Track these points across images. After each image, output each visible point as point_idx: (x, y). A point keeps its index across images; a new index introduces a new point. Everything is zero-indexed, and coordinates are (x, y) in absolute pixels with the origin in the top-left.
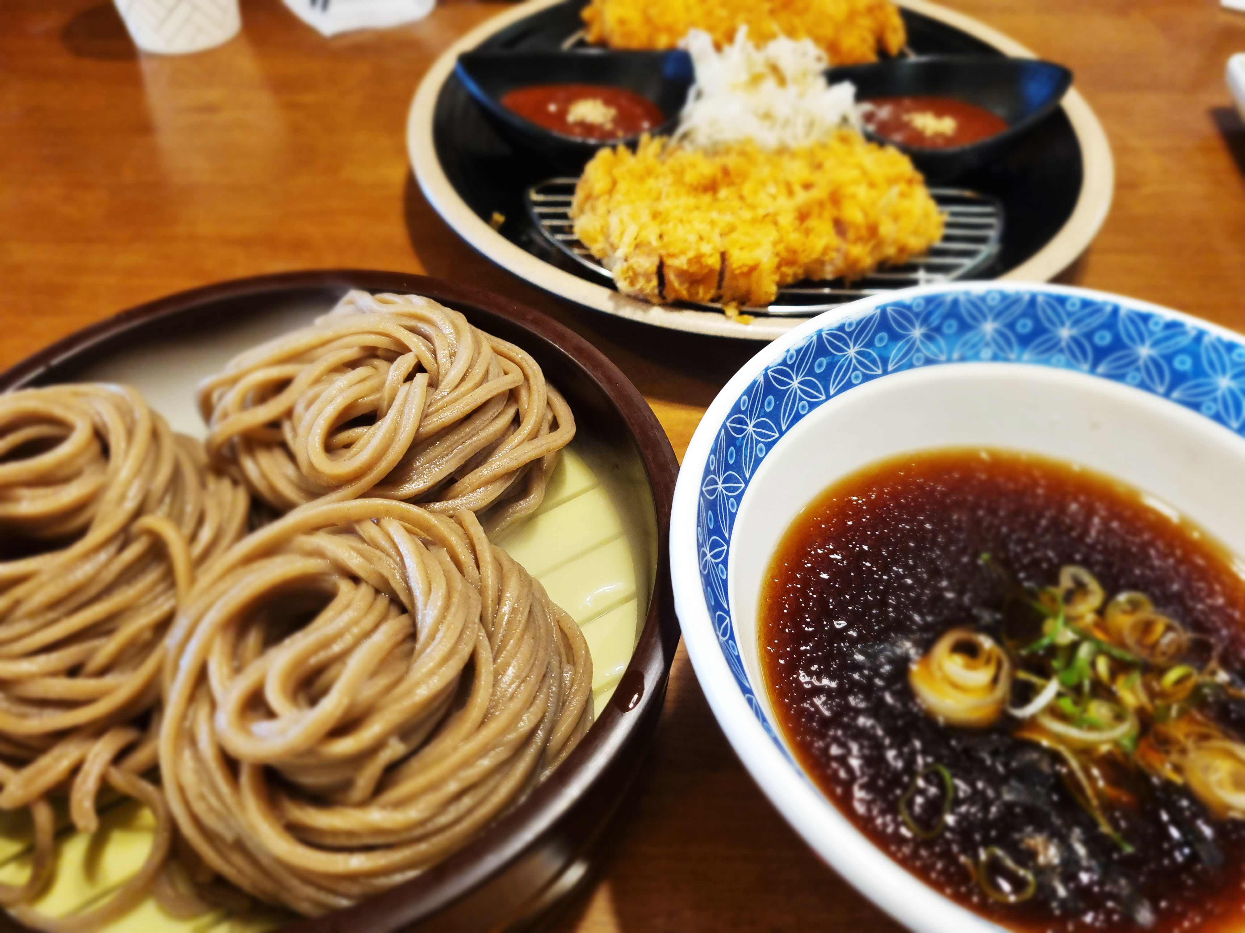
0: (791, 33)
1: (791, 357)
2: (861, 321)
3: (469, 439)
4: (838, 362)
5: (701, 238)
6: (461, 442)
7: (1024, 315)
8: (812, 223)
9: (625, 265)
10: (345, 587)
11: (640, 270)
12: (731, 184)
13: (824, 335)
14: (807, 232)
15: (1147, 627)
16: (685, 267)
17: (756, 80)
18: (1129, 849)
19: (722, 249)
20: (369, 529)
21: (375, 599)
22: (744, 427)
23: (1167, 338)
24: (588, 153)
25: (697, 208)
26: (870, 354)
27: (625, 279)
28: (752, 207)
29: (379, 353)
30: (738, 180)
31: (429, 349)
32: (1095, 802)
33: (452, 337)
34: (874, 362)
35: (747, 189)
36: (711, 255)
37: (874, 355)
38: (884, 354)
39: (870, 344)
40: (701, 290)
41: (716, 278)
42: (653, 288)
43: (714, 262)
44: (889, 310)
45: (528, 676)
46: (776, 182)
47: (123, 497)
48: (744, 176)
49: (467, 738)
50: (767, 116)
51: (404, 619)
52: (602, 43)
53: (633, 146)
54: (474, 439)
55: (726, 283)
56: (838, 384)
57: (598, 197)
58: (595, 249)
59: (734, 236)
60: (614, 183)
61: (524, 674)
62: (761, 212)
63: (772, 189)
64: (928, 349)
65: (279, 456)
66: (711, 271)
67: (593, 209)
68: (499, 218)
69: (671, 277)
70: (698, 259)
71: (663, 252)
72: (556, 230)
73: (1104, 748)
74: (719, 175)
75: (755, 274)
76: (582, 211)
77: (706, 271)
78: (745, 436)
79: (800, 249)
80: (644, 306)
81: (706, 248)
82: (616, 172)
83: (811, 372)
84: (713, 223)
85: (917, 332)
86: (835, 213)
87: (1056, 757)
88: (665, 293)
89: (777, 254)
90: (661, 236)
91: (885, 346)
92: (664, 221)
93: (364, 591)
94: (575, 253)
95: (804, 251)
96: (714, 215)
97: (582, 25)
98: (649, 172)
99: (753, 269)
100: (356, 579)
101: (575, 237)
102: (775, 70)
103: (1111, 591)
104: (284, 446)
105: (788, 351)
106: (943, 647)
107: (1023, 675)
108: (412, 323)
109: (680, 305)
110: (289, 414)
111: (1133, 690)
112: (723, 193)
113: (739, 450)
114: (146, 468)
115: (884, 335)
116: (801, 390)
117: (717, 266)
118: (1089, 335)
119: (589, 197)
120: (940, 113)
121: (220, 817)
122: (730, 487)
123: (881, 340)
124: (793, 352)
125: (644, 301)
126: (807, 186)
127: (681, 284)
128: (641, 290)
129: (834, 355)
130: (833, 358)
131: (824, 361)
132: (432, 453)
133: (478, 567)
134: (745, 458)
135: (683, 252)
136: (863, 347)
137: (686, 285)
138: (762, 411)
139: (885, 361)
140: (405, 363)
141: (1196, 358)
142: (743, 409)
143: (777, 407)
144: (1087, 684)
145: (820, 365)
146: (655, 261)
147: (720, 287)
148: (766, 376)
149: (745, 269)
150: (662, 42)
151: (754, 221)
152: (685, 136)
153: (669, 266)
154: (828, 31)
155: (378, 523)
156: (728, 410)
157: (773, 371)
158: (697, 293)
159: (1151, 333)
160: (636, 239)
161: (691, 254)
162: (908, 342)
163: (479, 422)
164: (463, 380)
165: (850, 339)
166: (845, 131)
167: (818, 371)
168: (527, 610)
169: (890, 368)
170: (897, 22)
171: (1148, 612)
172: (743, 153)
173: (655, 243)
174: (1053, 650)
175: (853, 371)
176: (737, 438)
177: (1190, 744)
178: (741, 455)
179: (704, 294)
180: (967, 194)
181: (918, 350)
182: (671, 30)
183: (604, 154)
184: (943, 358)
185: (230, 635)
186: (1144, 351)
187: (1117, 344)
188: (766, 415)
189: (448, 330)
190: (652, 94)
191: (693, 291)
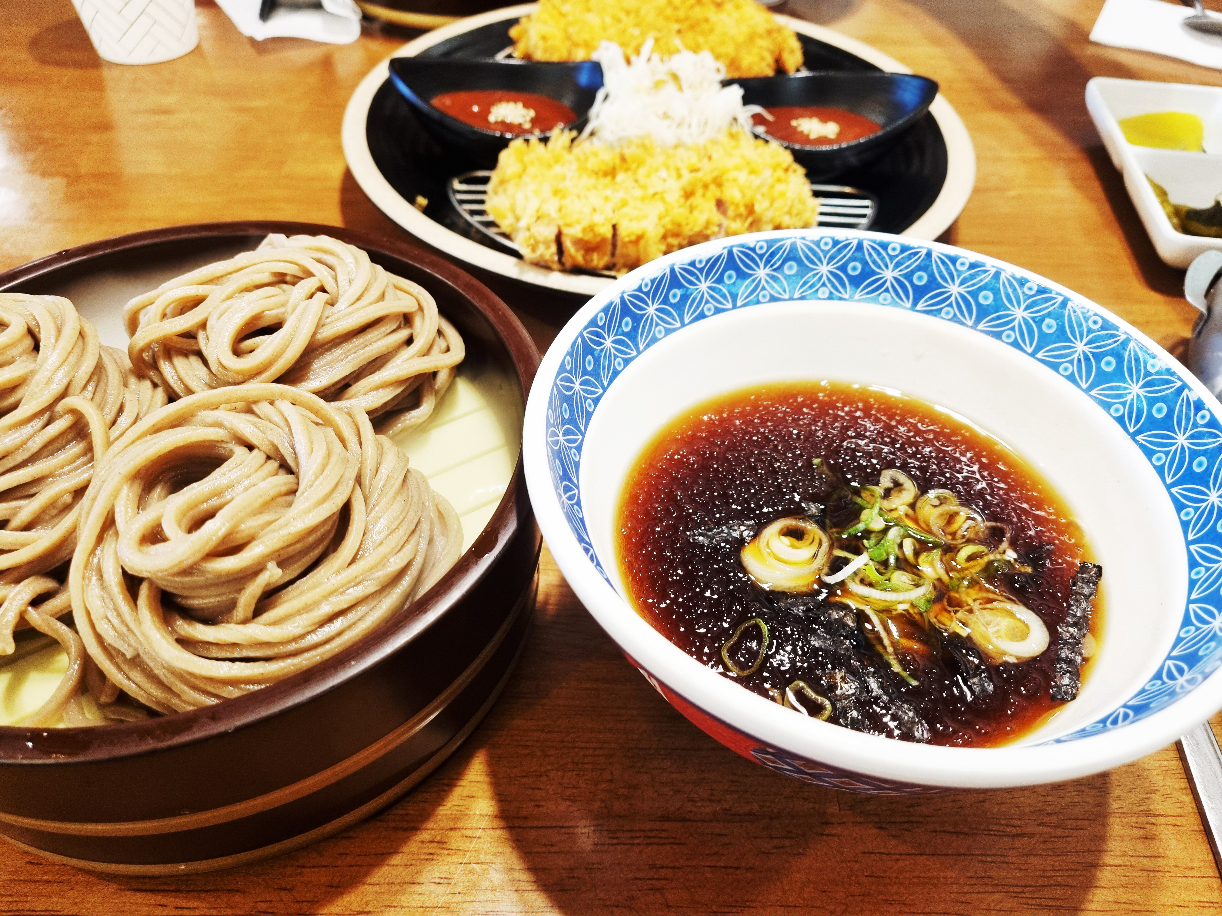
0: (696, 49)
1: (646, 285)
2: (710, 259)
3: (363, 348)
4: (691, 294)
5: (595, 210)
6: (354, 350)
7: (853, 259)
8: (697, 200)
9: (528, 234)
10: (240, 451)
11: (540, 238)
12: (627, 170)
13: (677, 269)
14: (691, 209)
15: (951, 518)
16: (580, 235)
17: (658, 85)
18: (915, 683)
19: (614, 222)
20: (263, 408)
21: (266, 462)
22: (602, 341)
23: (972, 277)
24: (504, 143)
25: (595, 188)
26: (720, 290)
27: (528, 246)
28: (644, 187)
29: (288, 278)
30: (634, 166)
31: (332, 276)
32: (890, 649)
33: (352, 266)
34: (724, 296)
35: (641, 173)
36: (603, 225)
37: (724, 290)
38: (733, 290)
39: (720, 280)
40: (595, 257)
41: (609, 248)
42: (552, 254)
43: (608, 233)
44: (735, 250)
45: (397, 528)
46: (667, 167)
47: (49, 381)
48: (640, 163)
49: (338, 572)
50: (666, 116)
51: (291, 477)
52: (527, 57)
53: (545, 140)
54: (368, 348)
55: (618, 251)
56: (692, 314)
57: (508, 181)
58: (505, 227)
59: (625, 210)
60: (524, 169)
61: (394, 527)
62: (651, 191)
63: (664, 174)
64: (773, 288)
65: (194, 361)
66: (604, 240)
67: (505, 191)
68: (422, 201)
69: (568, 244)
70: (591, 228)
71: (561, 223)
72: (473, 213)
73: (901, 608)
74: (618, 161)
75: (642, 243)
76: (496, 193)
77: (598, 239)
78: (603, 349)
79: (684, 222)
80: (545, 272)
81: (598, 219)
82: (526, 159)
83: (665, 301)
84: (607, 199)
85: (762, 273)
86: (718, 194)
87: (861, 617)
88: (564, 259)
89: (664, 226)
90: (560, 210)
91: (734, 283)
92: (564, 197)
93: (257, 456)
94: (491, 232)
95: (687, 224)
96: (608, 192)
97: (511, 42)
98: (557, 160)
99: (639, 239)
100: (251, 447)
101: (490, 218)
102: (675, 77)
103: (923, 489)
104: (199, 354)
105: (643, 280)
106: (772, 531)
107: (839, 553)
108: (319, 255)
109: (577, 270)
110: (203, 326)
111: (932, 564)
112: (621, 177)
113: (597, 361)
114: (72, 359)
115: (733, 273)
116: (657, 316)
117: (609, 234)
118: (909, 276)
119: (502, 182)
120: (824, 119)
121: (121, 635)
122: (588, 390)
123: (730, 277)
124: (648, 281)
125: (544, 266)
126: (695, 170)
127: (577, 250)
128: (542, 256)
129: (687, 288)
130: (687, 291)
131: (678, 292)
132: (328, 357)
133: (361, 444)
134: (604, 369)
135: (578, 222)
136: (713, 282)
137: (582, 252)
138: (620, 330)
139: (734, 297)
140: (307, 285)
141: (996, 292)
142: (601, 324)
143: (635, 329)
144: (892, 560)
145: (674, 296)
146: (555, 231)
147: (613, 254)
148: (622, 299)
149: (633, 238)
150: (579, 55)
151: (643, 199)
152: (592, 134)
153: (567, 235)
154: (729, 50)
155: (272, 403)
156: (585, 322)
157: (629, 295)
158: (592, 260)
159: (959, 273)
160: (538, 211)
161: (585, 224)
162: (754, 280)
163: (371, 335)
164: (358, 299)
165: (702, 274)
166: (734, 130)
167: (673, 301)
168: (402, 477)
169: (739, 303)
170: (796, 45)
171: (953, 506)
172: (643, 146)
173: (554, 214)
174: (867, 533)
175: (706, 303)
176: (595, 350)
177: (976, 606)
178: (599, 365)
179: (598, 260)
180: (847, 190)
181: (764, 288)
182: (588, 46)
183: (517, 144)
184: (786, 296)
185: (137, 488)
186: (955, 289)
187: (933, 283)
188: (624, 334)
189: (349, 259)
190: (567, 102)
191: (588, 258)
